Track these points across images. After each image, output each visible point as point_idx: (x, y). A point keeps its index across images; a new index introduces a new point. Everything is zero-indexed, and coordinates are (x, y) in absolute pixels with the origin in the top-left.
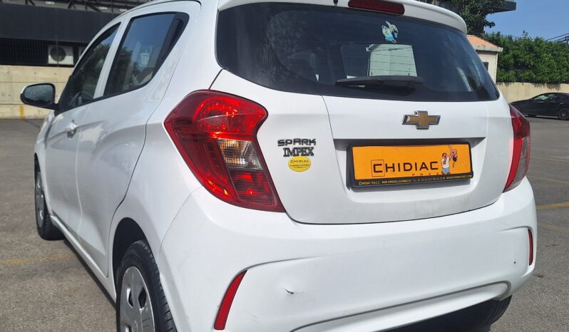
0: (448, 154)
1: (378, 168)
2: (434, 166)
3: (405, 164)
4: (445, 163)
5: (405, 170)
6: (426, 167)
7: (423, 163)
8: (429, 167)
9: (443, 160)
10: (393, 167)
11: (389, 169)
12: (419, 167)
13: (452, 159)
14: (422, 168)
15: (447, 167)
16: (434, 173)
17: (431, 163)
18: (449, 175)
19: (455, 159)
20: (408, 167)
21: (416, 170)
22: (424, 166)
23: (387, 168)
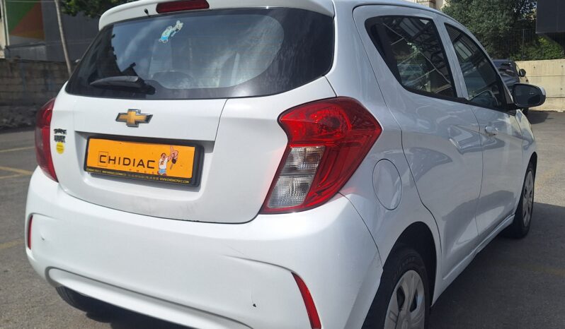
0: (168, 154)
1: (103, 159)
2: (151, 164)
3: (125, 158)
4: (162, 163)
5: (124, 164)
6: (143, 165)
7: (141, 161)
8: (146, 165)
9: (161, 160)
10: (114, 160)
11: (111, 161)
12: (136, 163)
13: (171, 161)
14: (139, 164)
15: (164, 167)
16: (149, 171)
17: (149, 161)
18: (165, 176)
19: (174, 161)
20: (127, 162)
21: (134, 165)
22: (141, 163)
23: (110, 160)
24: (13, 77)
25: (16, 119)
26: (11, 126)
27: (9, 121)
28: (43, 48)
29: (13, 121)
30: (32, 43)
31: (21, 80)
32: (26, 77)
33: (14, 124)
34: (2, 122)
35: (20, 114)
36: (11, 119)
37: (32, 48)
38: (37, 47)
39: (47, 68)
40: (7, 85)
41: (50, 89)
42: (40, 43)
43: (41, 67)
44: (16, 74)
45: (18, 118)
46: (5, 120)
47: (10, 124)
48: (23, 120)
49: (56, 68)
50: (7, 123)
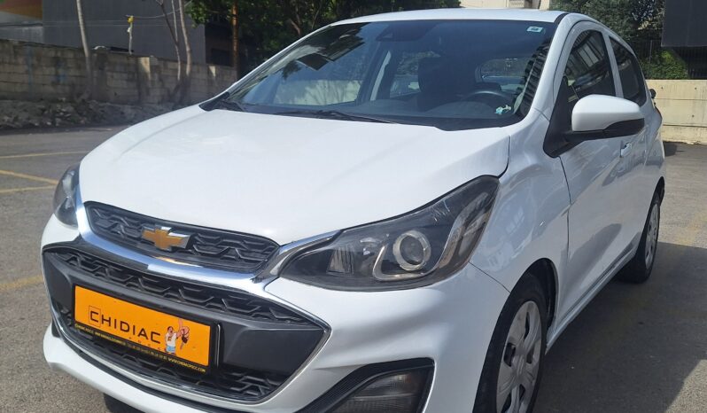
24: (16, 64)
25: (20, 118)
26: (14, 126)
27: (11, 120)
28: (39, 29)
29: (16, 119)
30: (26, 22)
31: (26, 67)
32: (33, 65)
33: (17, 123)
34: (4, 120)
35: (25, 111)
36: (13, 116)
37: (27, 28)
38: (33, 28)
39: (59, 54)
40: (10, 73)
41: (61, 82)
42: (36, 22)
43: (52, 54)
44: (21, 60)
45: (23, 117)
46: (6, 118)
47: (13, 123)
48: (29, 119)
49: (70, 55)
50: (8, 121)
